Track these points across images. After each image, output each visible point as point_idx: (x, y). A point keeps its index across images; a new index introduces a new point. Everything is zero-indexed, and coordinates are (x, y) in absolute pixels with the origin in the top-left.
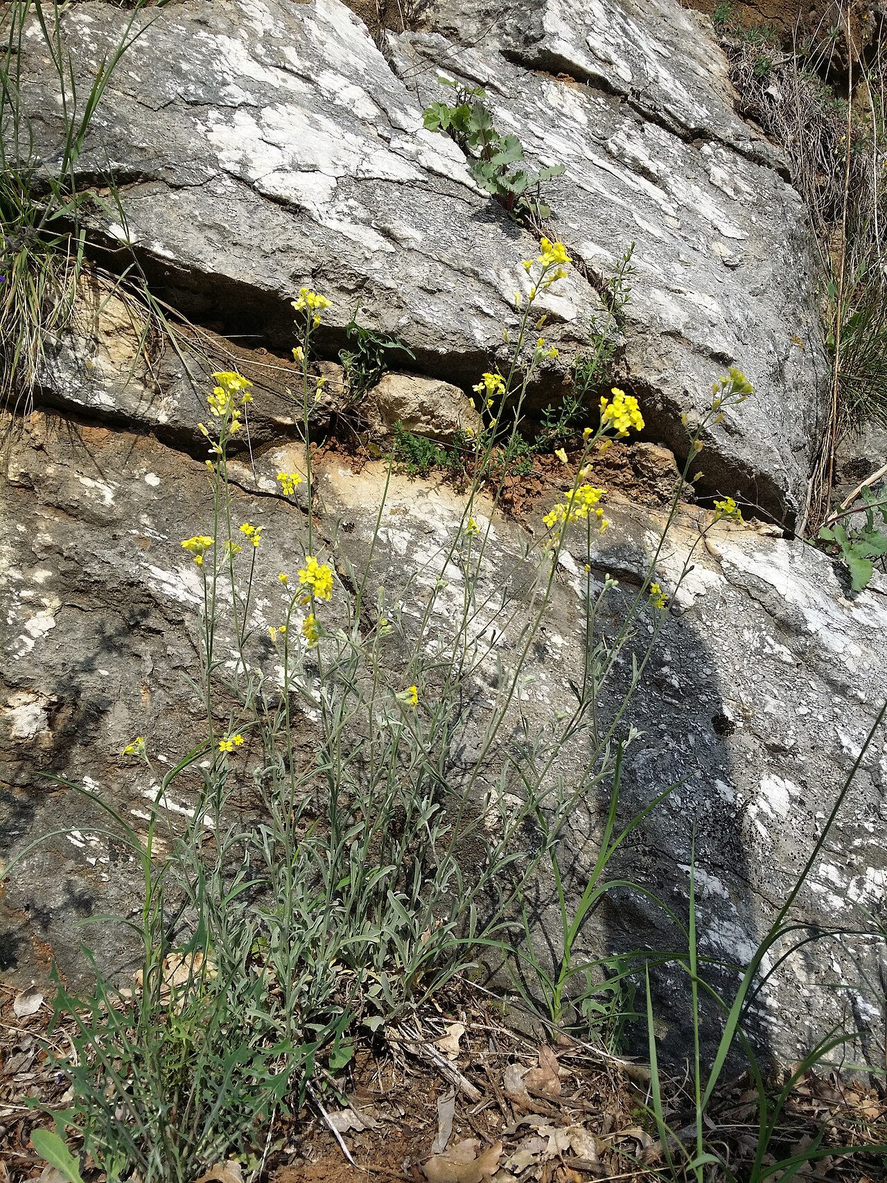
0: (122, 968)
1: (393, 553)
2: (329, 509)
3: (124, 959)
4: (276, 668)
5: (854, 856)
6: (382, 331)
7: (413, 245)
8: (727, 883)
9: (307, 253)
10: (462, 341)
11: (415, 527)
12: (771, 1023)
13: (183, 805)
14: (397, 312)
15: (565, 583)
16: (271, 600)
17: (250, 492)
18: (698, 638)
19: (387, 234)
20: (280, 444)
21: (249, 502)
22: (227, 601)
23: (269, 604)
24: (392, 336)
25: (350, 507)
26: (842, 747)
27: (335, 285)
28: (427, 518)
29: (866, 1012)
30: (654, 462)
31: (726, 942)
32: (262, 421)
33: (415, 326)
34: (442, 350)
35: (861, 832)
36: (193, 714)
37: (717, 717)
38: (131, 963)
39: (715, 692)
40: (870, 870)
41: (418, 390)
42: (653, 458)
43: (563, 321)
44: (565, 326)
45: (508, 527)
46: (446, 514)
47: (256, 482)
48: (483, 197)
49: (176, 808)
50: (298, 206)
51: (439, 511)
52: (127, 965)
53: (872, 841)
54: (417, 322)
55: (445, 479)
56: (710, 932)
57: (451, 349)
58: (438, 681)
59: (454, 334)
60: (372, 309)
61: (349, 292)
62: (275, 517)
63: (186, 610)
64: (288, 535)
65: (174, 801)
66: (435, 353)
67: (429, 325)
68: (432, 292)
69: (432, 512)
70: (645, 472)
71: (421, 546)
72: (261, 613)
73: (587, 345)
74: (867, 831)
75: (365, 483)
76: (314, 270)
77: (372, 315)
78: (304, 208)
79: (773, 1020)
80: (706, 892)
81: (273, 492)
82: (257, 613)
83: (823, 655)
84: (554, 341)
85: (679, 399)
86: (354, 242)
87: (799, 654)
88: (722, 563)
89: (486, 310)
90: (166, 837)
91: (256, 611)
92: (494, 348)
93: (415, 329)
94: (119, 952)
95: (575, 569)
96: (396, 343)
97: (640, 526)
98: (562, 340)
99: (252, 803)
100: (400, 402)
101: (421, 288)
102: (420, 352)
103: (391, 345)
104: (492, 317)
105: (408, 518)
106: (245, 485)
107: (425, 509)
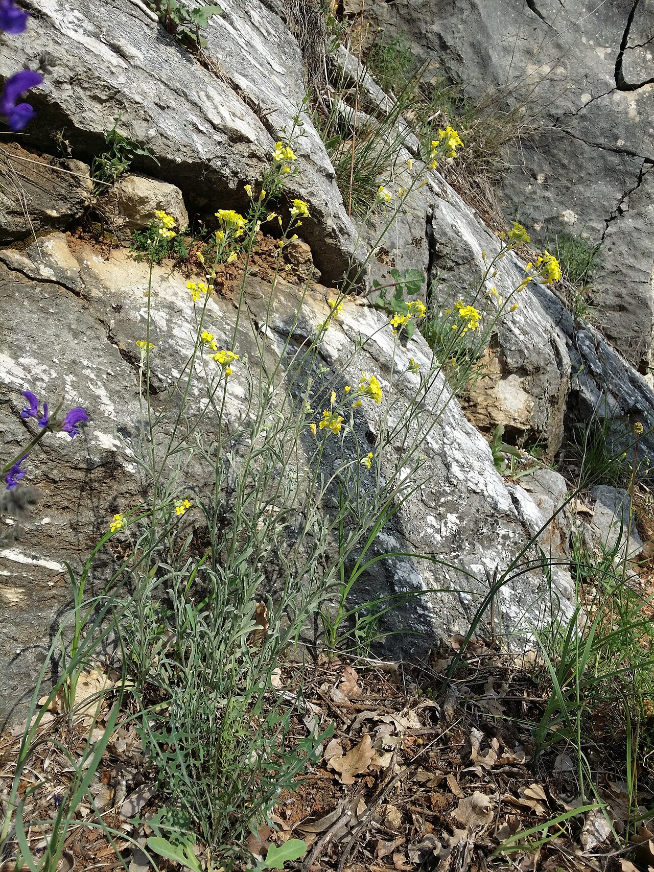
0: (20, 700)
1: (158, 330)
2: (95, 293)
3: (20, 693)
4: (95, 433)
5: (441, 508)
6: (133, 139)
7: (138, 63)
8: (397, 539)
9: (65, 61)
10: (190, 153)
11: (167, 307)
12: (431, 617)
13: (34, 557)
14: (145, 124)
15: (269, 347)
16: (75, 375)
17: (33, 279)
18: (344, 380)
19: (117, 50)
20: (46, 233)
21: (33, 288)
22: (43, 380)
23: (75, 379)
24: (141, 144)
25: (113, 291)
26: (428, 443)
27: (88, 93)
28: (173, 299)
29: (466, 599)
30: (300, 253)
31: (405, 575)
32: (35, 214)
33: (160, 137)
34: (179, 160)
35: (444, 494)
36: (30, 480)
37: (367, 433)
38: (26, 694)
39: (363, 416)
40: (449, 515)
41: (157, 192)
42: (301, 250)
43: (249, 141)
44: (251, 145)
45: (224, 305)
46: (185, 296)
47: (38, 269)
48: (153, 20)
49: (30, 561)
50: (39, 12)
51: (180, 294)
52: (24, 696)
53: (449, 498)
54: (162, 135)
55: (174, 266)
56: (398, 571)
57: (184, 159)
58: (212, 430)
59: (185, 146)
60: (124, 119)
61: (101, 101)
62: (58, 301)
63: (12, 390)
64: (72, 317)
65: (26, 555)
66: (173, 161)
67: (170, 138)
68: (163, 108)
69: (175, 294)
70: (292, 260)
71: (176, 323)
72: (71, 388)
73: (264, 162)
74: (447, 492)
75: (116, 269)
76: (72, 78)
77: (124, 124)
78: (46, 15)
79: (431, 615)
80: (390, 547)
81: (54, 279)
82: (68, 388)
83: (409, 385)
84: (244, 157)
85: (323, 208)
86: (96, 55)
87: (395, 385)
88: (343, 326)
89: (201, 128)
90: (23, 587)
91: (67, 386)
92: (209, 160)
93: (160, 140)
94: (14, 688)
95: (272, 335)
96: (144, 150)
97: (299, 302)
98: (249, 157)
99: (86, 544)
100: (143, 201)
101: (156, 104)
102: (163, 160)
103: (139, 152)
104: (204, 133)
105: (159, 299)
106: (29, 273)
107: (170, 291)
